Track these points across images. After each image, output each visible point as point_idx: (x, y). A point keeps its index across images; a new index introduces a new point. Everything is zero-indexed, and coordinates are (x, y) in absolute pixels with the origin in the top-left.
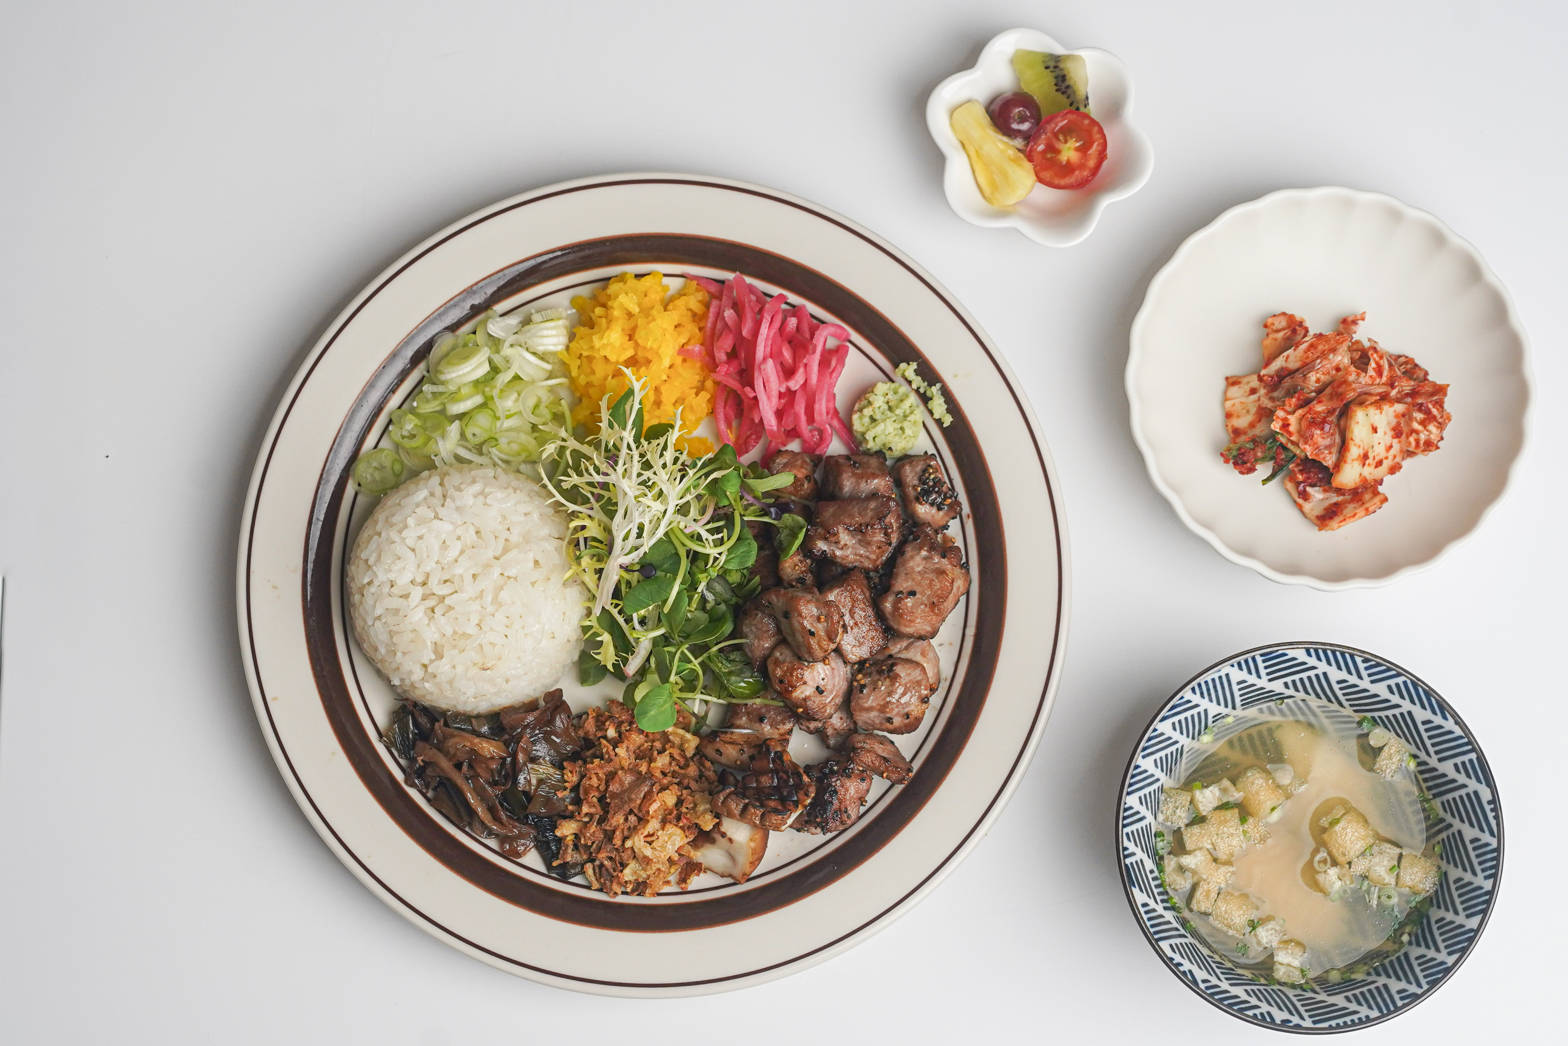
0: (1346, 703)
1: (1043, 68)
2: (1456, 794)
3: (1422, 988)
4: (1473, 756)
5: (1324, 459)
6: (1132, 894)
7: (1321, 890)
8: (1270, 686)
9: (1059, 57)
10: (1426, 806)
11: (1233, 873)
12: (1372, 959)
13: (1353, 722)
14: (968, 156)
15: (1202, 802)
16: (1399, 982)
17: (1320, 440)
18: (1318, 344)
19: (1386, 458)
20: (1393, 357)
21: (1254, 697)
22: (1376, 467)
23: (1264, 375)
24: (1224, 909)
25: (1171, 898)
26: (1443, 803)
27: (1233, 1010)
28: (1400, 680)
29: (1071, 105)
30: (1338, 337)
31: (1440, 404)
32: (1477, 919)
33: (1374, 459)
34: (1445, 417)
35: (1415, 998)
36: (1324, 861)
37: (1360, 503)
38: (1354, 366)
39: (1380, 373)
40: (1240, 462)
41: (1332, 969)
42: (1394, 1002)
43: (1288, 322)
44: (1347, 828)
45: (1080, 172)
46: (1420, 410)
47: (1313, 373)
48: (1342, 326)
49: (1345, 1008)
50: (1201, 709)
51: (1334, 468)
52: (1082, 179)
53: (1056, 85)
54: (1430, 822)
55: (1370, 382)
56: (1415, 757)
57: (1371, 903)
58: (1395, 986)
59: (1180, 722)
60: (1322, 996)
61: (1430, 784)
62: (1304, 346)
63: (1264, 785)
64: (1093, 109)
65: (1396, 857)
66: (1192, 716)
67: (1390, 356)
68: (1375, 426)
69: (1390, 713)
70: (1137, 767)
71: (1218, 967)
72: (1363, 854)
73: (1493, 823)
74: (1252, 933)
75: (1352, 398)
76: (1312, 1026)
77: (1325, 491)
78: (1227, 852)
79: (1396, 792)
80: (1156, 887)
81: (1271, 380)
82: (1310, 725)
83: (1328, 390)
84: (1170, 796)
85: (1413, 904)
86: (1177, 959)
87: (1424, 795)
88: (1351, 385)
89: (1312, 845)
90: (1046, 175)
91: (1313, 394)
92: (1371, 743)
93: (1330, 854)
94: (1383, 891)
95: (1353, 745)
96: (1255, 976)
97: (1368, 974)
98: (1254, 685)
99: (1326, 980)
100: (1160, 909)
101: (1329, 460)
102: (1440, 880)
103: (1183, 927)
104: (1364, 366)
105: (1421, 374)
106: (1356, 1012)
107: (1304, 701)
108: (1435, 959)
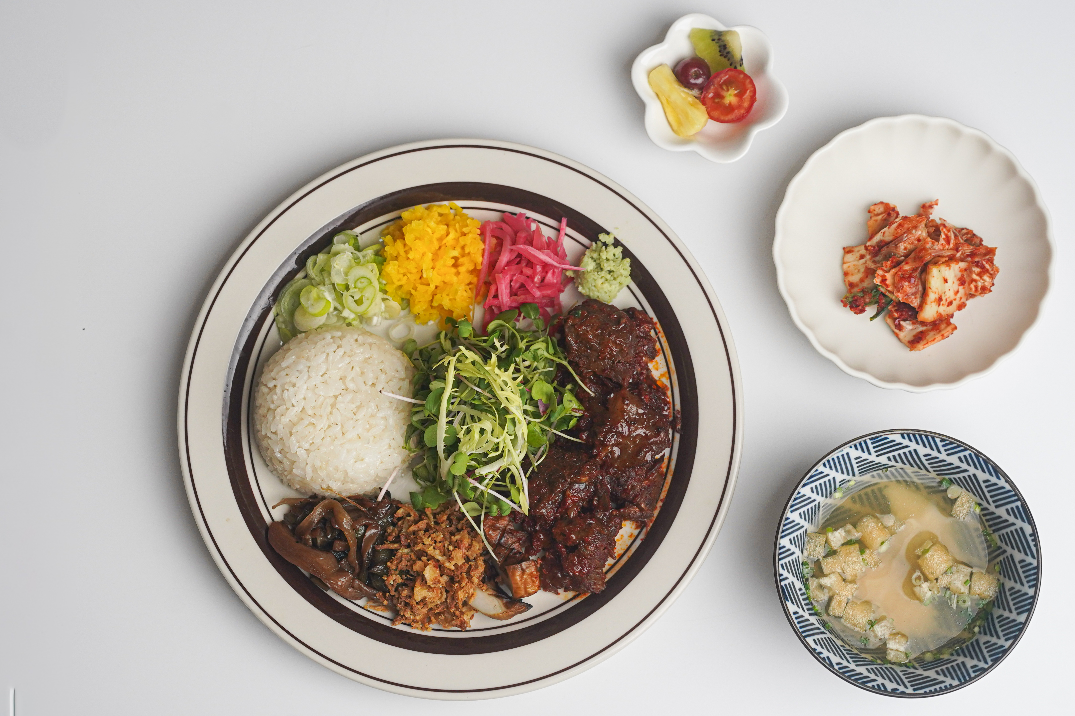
0: (931, 470)
1: (711, 41)
2: (1008, 530)
3: (987, 663)
4: (1019, 503)
5: (911, 302)
6: (787, 606)
7: (918, 599)
8: (877, 460)
9: (721, 32)
10: (988, 538)
11: (857, 589)
12: (954, 644)
14: (661, 102)
15: (833, 541)
16: (972, 660)
17: (908, 289)
18: (904, 224)
19: (955, 299)
20: (958, 230)
21: (867, 467)
22: (948, 306)
23: (869, 246)
24: (851, 613)
25: (815, 607)
26: (1000, 536)
27: (858, 683)
28: (967, 453)
29: (731, 65)
30: (918, 219)
31: (991, 261)
32: (1025, 615)
33: (946, 300)
34: (994, 269)
35: (983, 671)
36: (919, 578)
37: (938, 331)
38: (930, 238)
39: (948, 242)
40: (854, 305)
42: (969, 674)
43: (884, 209)
44: (934, 555)
45: (738, 111)
46: (977, 266)
47: (902, 243)
48: (922, 210)
49: (935, 679)
50: (830, 477)
51: (918, 308)
52: (740, 115)
53: (720, 51)
54: (991, 549)
55: (942, 248)
56: (980, 505)
58: (970, 663)
59: (816, 486)
60: (920, 671)
61: (991, 523)
62: (894, 226)
63: (875, 527)
64: (747, 67)
65: (969, 574)
66: (825, 482)
67: (955, 230)
68: (945, 278)
69: (961, 475)
70: (787, 519)
71: (848, 654)
72: (946, 572)
73: (1034, 549)
74: (871, 629)
75: (929, 260)
76: (912, 692)
77: (913, 323)
78: (852, 574)
80: (804, 600)
81: (874, 249)
83: (913, 255)
84: (811, 538)
85: (981, 606)
86: (819, 649)
87: (987, 531)
88: (928, 251)
90: (715, 114)
91: (903, 258)
92: (949, 496)
93: (923, 573)
94: (960, 597)
96: (875, 658)
97: (952, 655)
98: (867, 460)
99: (923, 659)
100: (806, 615)
101: (915, 303)
102: (999, 588)
103: (823, 627)
104: (937, 237)
105: (977, 241)
106: (943, 682)
107: (902, 468)
108: (997, 644)
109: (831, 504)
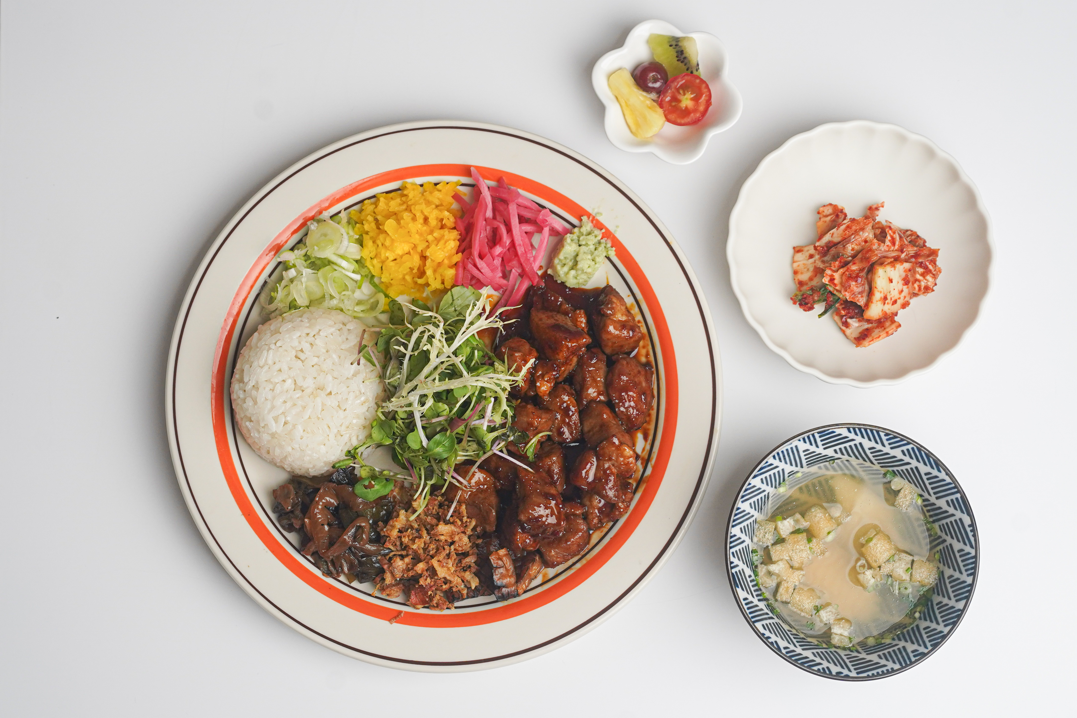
0: (875, 462)
1: (669, 46)
2: (948, 520)
3: (927, 648)
4: (958, 495)
5: (858, 300)
6: (737, 593)
7: (862, 585)
8: (824, 452)
9: (678, 38)
10: (929, 527)
11: (803, 575)
12: (895, 630)
13: (880, 474)
14: (620, 105)
15: (782, 529)
16: (912, 645)
17: (855, 288)
18: (852, 226)
19: (899, 298)
20: (902, 232)
21: (814, 459)
22: (893, 304)
23: (818, 246)
24: (798, 599)
25: (763, 593)
26: (940, 526)
27: (805, 666)
28: (910, 447)
29: (687, 70)
30: (865, 221)
31: (934, 262)
32: (963, 602)
33: (891, 299)
34: (937, 270)
35: (923, 656)
36: (863, 566)
37: (883, 328)
38: (876, 239)
39: (893, 243)
40: (803, 303)
41: (870, 637)
42: (909, 658)
43: (833, 211)
44: (878, 543)
45: (694, 114)
46: (921, 266)
47: (850, 244)
48: (869, 211)
49: (878, 663)
50: (780, 469)
51: (865, 307)
52: (696, 119)
53: (677, 57)
54: (932, 538)
55: (887, 250)
56: (921, 496)
57: (894, 592)
58: (910, 647)
59: (766, 478)
60: (863, 655)
61: (931, 513)
62: (843, 227)
63: (823, 517)
64: (702, 72)
65: (910, 562)
66: (774, 474)
67: (900, 231)
68: (891, 278)
69: (904, 468)
70: (738, 509)
71: (795, 638)
72: (888, 560)
73: (972, 539)
74: (817, 615)
75: (875, 260)
76: (856, 675)
77: (860, 321)
78: (799, 562)
80: (753, 586)
81: (822, 250)
82: (853, 476)
83: (860, 256)
84: (761, 525)
85: (922, 593)
86: (767, 634)
87: (927, 521)
88: (874, 252)
89: (855, 555)
90: (672, 117)
91: (850, 258)
92: (893, 488)
93: (867, 561)
94: (902, 585)
95: (881, 488)
96: (820, 642)
97: (893, 639)
98: (814, 452)
99: (865, 644)
100: (755, 601)
101: (861, 301)
102: (939, 576)
103: (772, 612)
104: (883, 238)
105: (921, 242)
106: (885, 666)
107: (847, 461)
108: (936, 630)
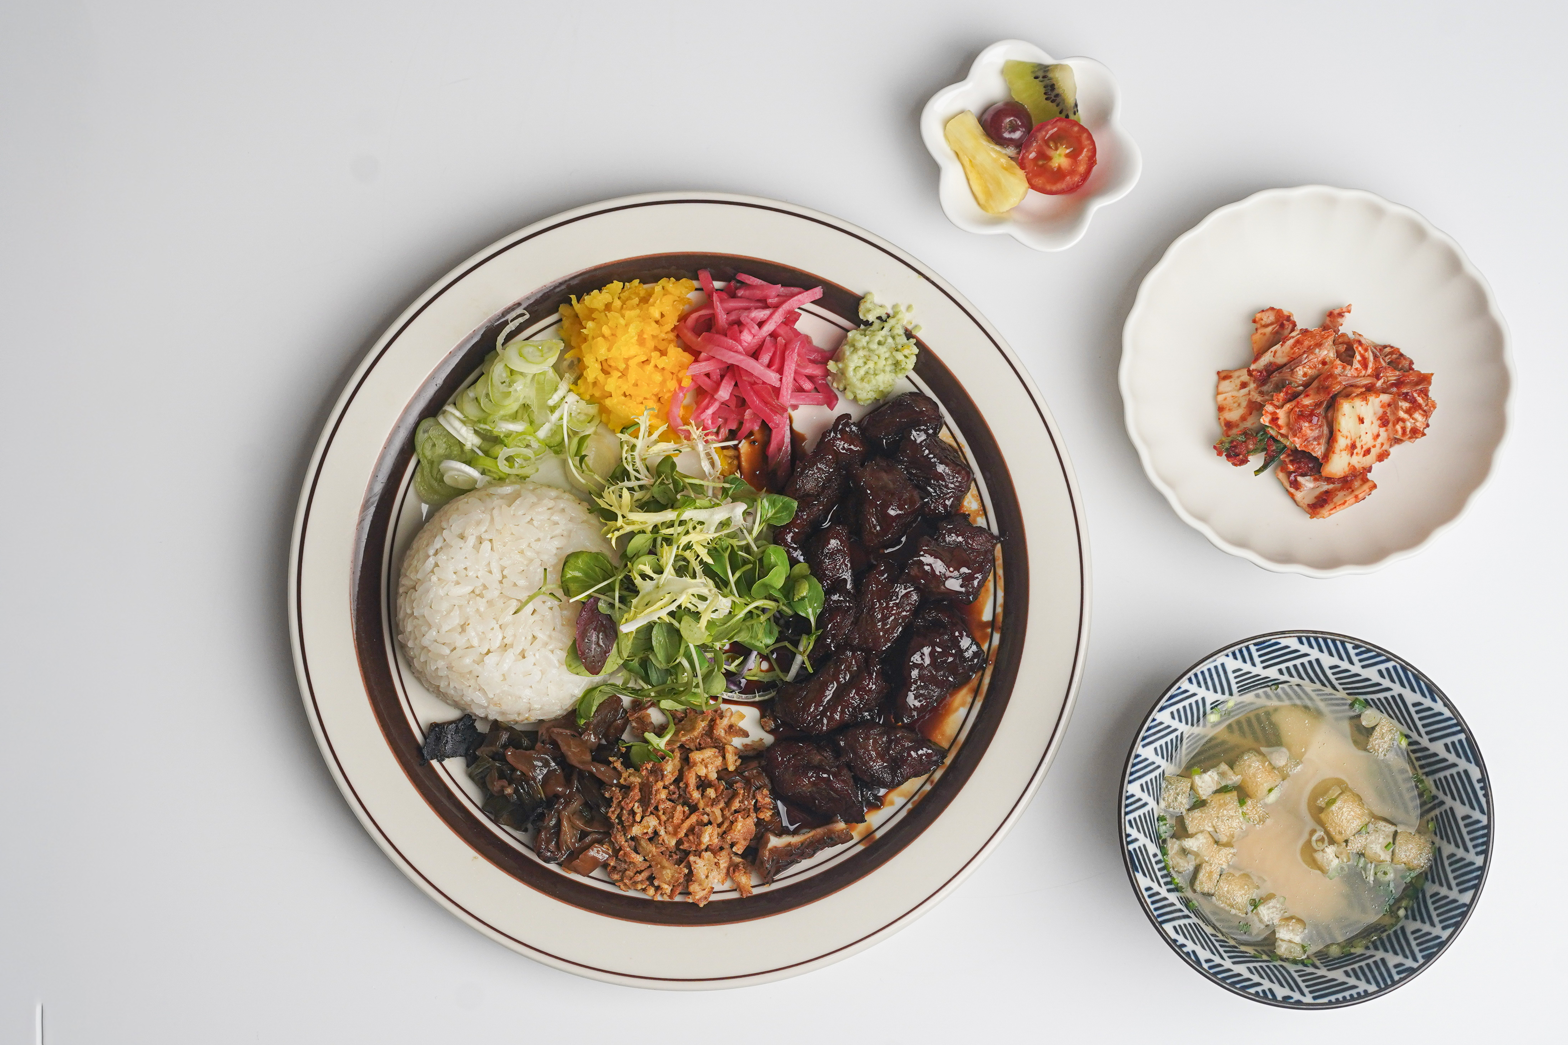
0: (1339, 687)
1: (1032, 78)
2: (1447, 773)
3: (1417, 961)
4: (1462, 736)
5: (1313, 450)
6: (1136, 879)
8: (1264, 673)
9: (1047, 66)
10: (1420, 784)
11: (1234, 855)
12: (1369, 935)
14: (963, 165)
15: (1201, 787)
16: (1395, 956)
17: (1309, 432)
18: (1303, 341)
19: (1374, 446)
20: (1378, 348)
21: (1249, 684)
22: (1364, 455)
23: (1253, 370)
24: (1226, 889)
25: (1175, 880)
26: (1435, 781)
27: (1236, 988)
28: (1390, 665)
29: (1061, 112)
30: (1323, 333)
31: (1425, 393)
32: (1471, 893)
33: (1362, 448)
34: (1430, 405)
35: (1411, 972)
36: (1322, 840)
37: (1350, 490)
38: (1340, 360)
39: (1365, 366)
40: (1232, 454)
41: (1333, 944)
42: (1391, 976)
43: (1276, 318)
44: (1344, 807)
45: (1071, 178)
46: (1405, 399)
47: (1300, 367)
48: (1328, 319)
49: (1344, 983)
50: (1198, 698)
51: (1323, 459)
52: (1073, 184)
53: (1045, 94)
54: (1424, 799)
55: (1356, 375)
56: (1407, 737)
57: (1368, 880)
58: (1392, 960)
59: (1178, 711)
60: (1322, 972)
61: (1423, 762)
62: (1290, 342)
63: (1261, 767)
64: (1083, 116)
65: (1391, 835)
66: (1190, 705)
67: (1375, 348)
68: (1361, 416)
69: (1381, 696)
70: (1137, 756)
71: (1221, 946)
72: (1359, 832)
73: (1483, 800)
74: (1254, 912)
75: (1339, 391)
76: (1312, 1001)
77: (1316, 480)
78: (1228, 834)
79: (1391, 771)
80: (1160, 870)
81: (1260, 375)
83: (1315, 384)
84: (1170, 783)
85: (1408, 880)
86: (1181, 940)
87: (1418, 775)
88: (1337, 378)
90: (1039, 181)
91: (1301, 388)
92: (1364, 723)
93: (1327, 833)
94: (1379, 867)
95: (1346, 726)
96: (1258, 952)
97: (1367, 948)
98: (1249, 673)
99: (1327, 954)
100: (1163, 892)
101: (1318, 451)
102: (1434, 855)
103: (1187, 909)
104: (1349, 358)
105: (1406, 364)
106: (1354, 987)
107: (1298, 685)
108: (1430, 934)
109: (1199, 735)
